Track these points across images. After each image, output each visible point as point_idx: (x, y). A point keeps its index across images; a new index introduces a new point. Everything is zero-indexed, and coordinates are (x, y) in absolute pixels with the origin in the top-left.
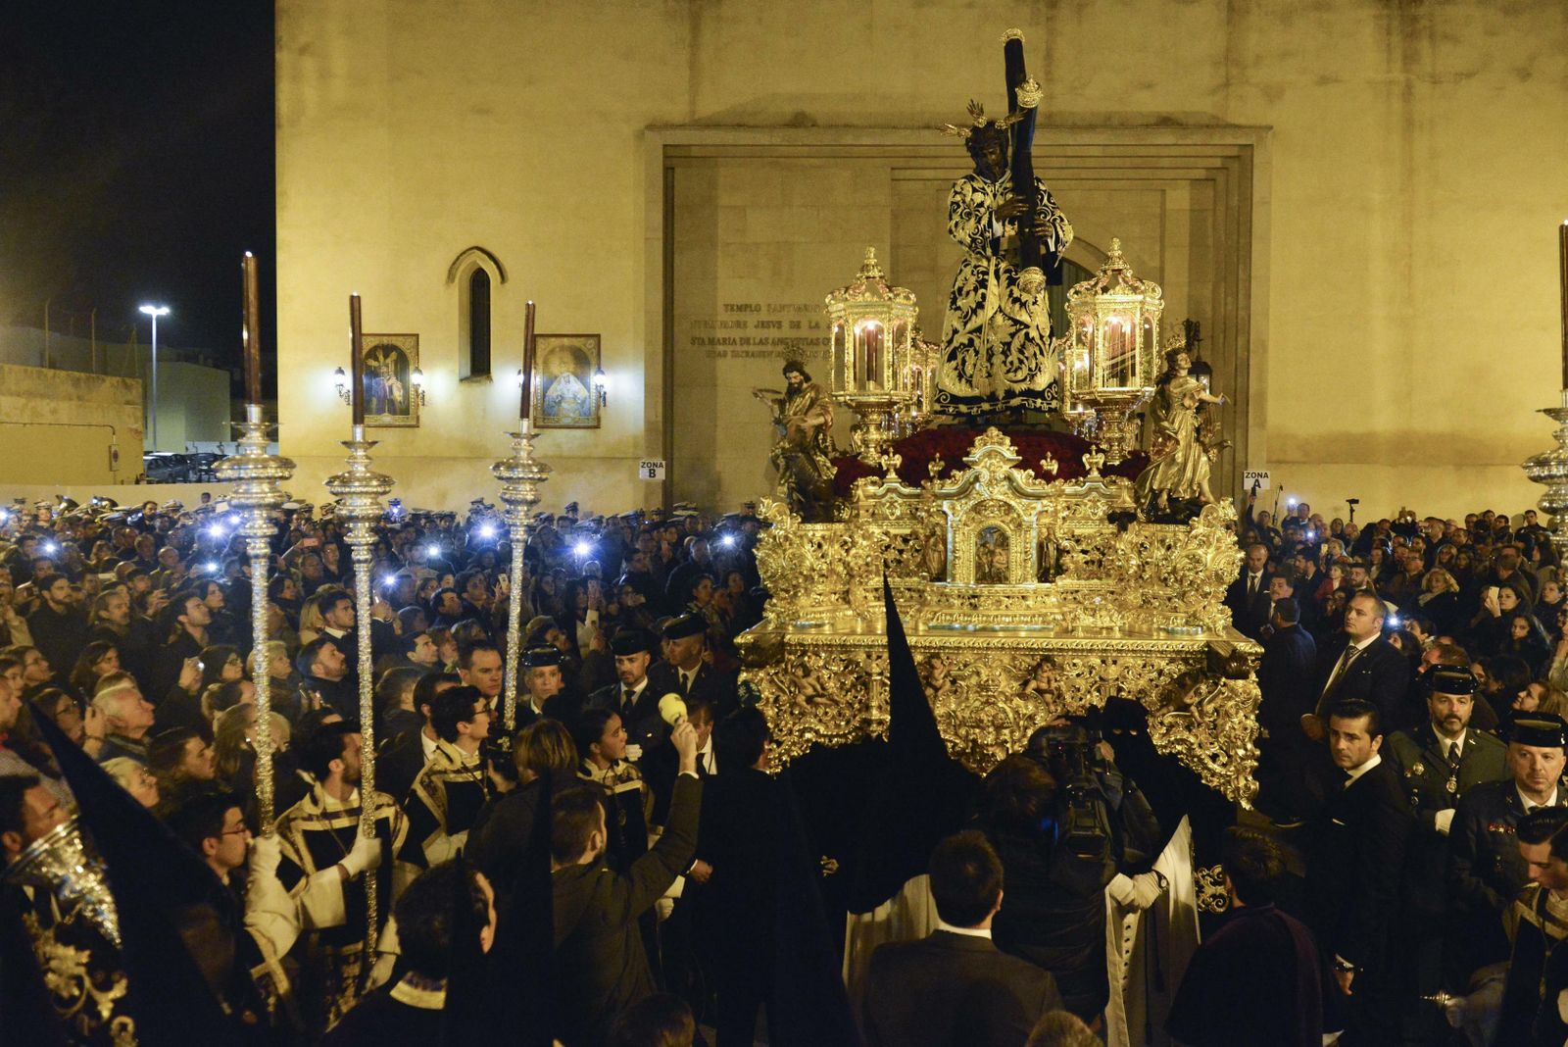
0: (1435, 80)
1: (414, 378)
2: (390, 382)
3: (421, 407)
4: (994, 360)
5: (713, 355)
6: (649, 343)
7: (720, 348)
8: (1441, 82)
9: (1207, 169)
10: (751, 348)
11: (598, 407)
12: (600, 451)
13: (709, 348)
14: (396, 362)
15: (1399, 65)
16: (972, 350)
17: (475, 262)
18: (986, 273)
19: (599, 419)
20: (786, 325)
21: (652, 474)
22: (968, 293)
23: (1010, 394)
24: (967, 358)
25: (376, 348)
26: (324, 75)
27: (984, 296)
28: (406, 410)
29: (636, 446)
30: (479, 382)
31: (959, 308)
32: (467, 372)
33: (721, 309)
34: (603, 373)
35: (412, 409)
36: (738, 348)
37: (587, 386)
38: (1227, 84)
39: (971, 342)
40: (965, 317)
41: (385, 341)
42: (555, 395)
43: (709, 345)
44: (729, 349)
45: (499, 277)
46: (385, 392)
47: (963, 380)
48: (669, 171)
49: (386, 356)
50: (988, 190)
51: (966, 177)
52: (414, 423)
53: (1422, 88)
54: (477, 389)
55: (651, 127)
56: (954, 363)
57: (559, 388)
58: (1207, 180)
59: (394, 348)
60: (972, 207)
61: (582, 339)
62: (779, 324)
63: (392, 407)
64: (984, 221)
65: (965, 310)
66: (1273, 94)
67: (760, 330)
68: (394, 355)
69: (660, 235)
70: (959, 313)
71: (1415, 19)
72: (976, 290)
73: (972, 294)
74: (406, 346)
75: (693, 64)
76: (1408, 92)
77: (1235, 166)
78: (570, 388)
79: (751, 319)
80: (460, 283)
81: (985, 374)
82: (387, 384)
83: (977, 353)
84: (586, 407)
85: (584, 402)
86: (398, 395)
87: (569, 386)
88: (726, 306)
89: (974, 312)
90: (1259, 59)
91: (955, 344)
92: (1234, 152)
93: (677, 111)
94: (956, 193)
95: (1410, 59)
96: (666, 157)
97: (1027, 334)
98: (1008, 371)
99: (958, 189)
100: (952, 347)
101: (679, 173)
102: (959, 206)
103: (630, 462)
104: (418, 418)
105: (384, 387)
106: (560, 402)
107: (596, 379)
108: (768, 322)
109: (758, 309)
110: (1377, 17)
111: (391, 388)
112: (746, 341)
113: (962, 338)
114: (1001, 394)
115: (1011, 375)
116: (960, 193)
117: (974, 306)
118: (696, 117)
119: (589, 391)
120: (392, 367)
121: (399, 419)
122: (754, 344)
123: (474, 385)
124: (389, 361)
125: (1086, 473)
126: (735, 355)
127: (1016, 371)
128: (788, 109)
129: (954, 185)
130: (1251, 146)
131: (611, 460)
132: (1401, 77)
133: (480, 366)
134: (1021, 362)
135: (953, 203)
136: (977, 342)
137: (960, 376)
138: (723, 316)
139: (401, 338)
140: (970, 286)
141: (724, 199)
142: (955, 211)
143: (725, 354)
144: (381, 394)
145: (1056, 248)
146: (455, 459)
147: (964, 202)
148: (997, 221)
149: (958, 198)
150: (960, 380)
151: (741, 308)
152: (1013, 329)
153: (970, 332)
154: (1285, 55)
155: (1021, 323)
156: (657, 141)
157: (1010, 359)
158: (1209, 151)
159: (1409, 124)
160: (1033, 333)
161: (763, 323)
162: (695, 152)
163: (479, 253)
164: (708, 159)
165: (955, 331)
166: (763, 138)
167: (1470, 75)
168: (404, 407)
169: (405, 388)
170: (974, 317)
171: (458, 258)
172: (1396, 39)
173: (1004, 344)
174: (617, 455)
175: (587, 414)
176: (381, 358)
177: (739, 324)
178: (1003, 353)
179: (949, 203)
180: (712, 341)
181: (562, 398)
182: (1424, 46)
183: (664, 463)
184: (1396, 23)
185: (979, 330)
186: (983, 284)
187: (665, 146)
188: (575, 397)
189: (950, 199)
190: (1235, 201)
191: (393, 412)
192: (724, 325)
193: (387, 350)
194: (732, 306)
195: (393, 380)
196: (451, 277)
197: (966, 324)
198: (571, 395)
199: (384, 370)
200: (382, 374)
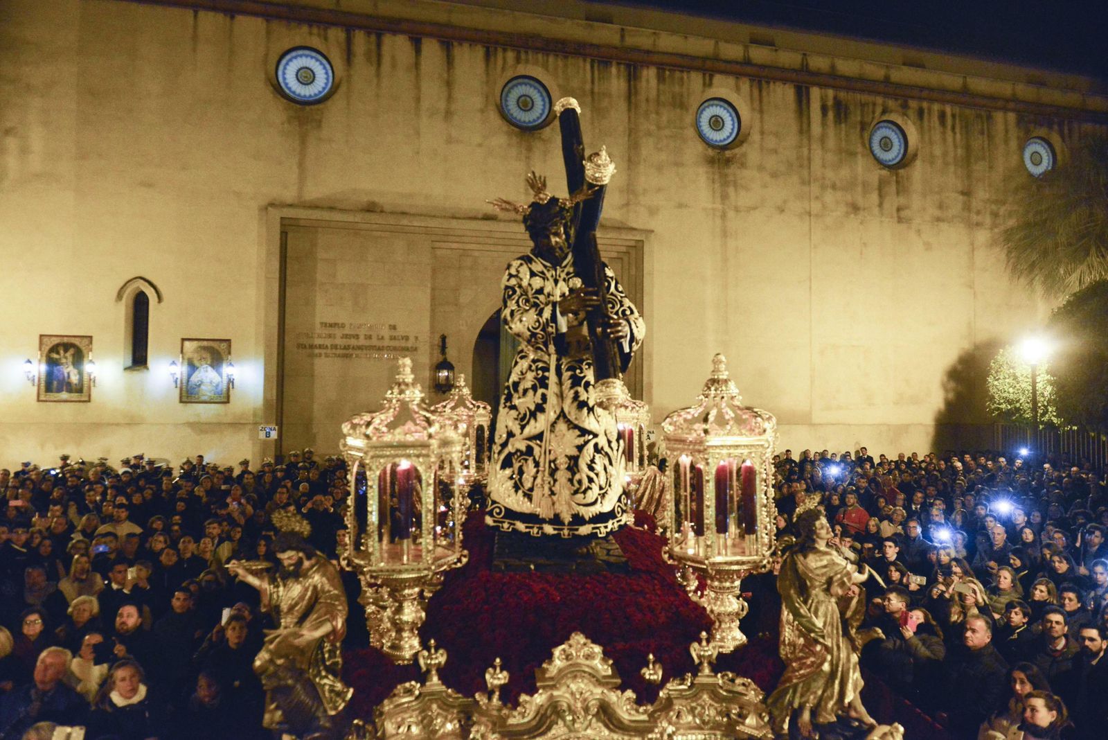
0: (737, 210)
1: (88, 368)
2: (68, 370)
3: (92, 388)
4: (558, 475)
5: (312, 356)
6: (267, 346)
7: (317, 351)
8: (740, 211)
9: (618, 252)
10: (338, 352)
11: (228, 389)
12: (228, 420)
13: (309, 351)
14: (73, 355)
15: (718, 200)
16: (531, 459)
17: (138, 287)
18: (546, 369)
19: (228, 397)
20: (362, 337)
21: (268, 435)
22: (525, 391)
23: (578, 520)
24: (525, 468)
25: (58, 345)
26: (24, 151)
27: (544, 397)
28: (81, 391)
29: (255, 415)
30: (138, 370)
31: (514, 407)
32: (129, 363)
33: (318, 326)
34: (233, 366)
35: (85, 389)
36: (329, 351)
37: (220, 375)
38: (627, 204)
39: (530, 451)
40: (522, 419)
41: (65, 340)
42: (196, 380)
43: (310, 349)
44: (323, 351)
45: (156, 299)
46: (64, 377)
47: (520, 492)
48: (284, 235)
49: (66, 351)
50: (548, 275)
51: (521, 258)
52: (86, 399)
53: (731, 214)
54: (137, 376)
55: (272, 205)
56: (508, 472)
57: (199, 376)
58: (618, 258)
59: (73, 345)
60: (530, 293)
61: (218, 343)
62: (357, 337)
63: (70, 388)
64: (547, 313)
65: (522, 412)
66: (653, 211)
67: (344, 340)
68: (72, 351)
69: (277, 275)
70: (514, 413)
71: (726, 175)
72: (534, 388)
73: (531, 393)
74: (81, 344)
75: (301, 165)
76: (724, 216)
77: (633, 252)
78: (208, 377)
79: (338, 332)
80: (126, 302)
81: (547, 491)
82: (66, 372)
83: (537, 464)
84: (220, 388)
85: (217, 385)
86: (74, 379)
87: (207, 374)
88: (322, 323)
89: (533, 415)
90: (645, 190)
91: (510, 448)
92: (633, 243)
93: (289, 195)
94: (511, 276)
95: (724, 197)
96: (282, 225)
97: (596, 445)
98: (576, 492)
99: (513, 271)
100: (506, 452)
101: (290, 235)
102: (515, 292)
103: (250, 427)
104: (90, 396)
105: (63, 374)
106: (199, 386)
107: (227, 370)
108: (350, 335)
109: (343, 326)
110: (707, 173)
111: (69, 374)
112: (335, 347)
113: (519, 444)
114: (567, 518)
115: (580, 496)
116: (516, 276)
117: (533, 408)
118: (303, 199)
119: (221, 377)
120: (70, 359)
121: (75, 396)
122: (341, 349)
123: (135, 372)
124: (68, 354)
125: (696, 670)
126: (327, 356)
127: (585, 492)
128: (365, 199)
129: (509, 267)
130: (643, 241)
131: (236, 425)
132: (720, 207)
133: (139, 359)
134: (591, 480)
135: (507, 287)
136: (537, 450)
137: (517, 487)
138: (318, 330)
139: (77, 339)
140: (528, 384)
141: (321, 254)
142: (510, 297)
143: (320, 355)
144: (61, 378)
145: (631, 347)
146: (117, 425)
147: (520, 286)
148: (563, 314)
149: (513, 282)
150: (516, 491)
151: (331, 325)
152: (581, 441)
153: (529, 439)
154: (659, 190)
155: (590, 432)
156: (276, 215)
157: (577, 477)
158: (620, 243)
159: (725, 234)
160: (602, 441)
161: (347, 335)
162: (302, 223)
163: (142, 281)
164: (312, 228)
165: (510, 435)
166: (349, 218)
167: (755, 208)
168: (78, 387)
169: (81, 374)
170: (532, 421)
171: (125, 284)
172: (717, 185)
173: (570, 458)
174: (241, 422)
175: (220, 394)
176: (62, 352)
177: (330, 336)
178: (569, 469)
179: (503, 287)
180: (312, 347)
181: (202, 382)
182: (731, 190)
183: (277, 428)
184: (716, 177)
185: (539, 437)
186: (543, 382)
187: (282, 218)
188: (211, 382)
189: (504, 281)
190: (633, 272)
191: (70, 391)
192: (320, 336)
193: (67, 347)
194: (326, 324)
195: (71, 368)
196: (119, 296)
197: (523, 428)
198: (208, 381)
199: (64, 361)
200: (62, 364)
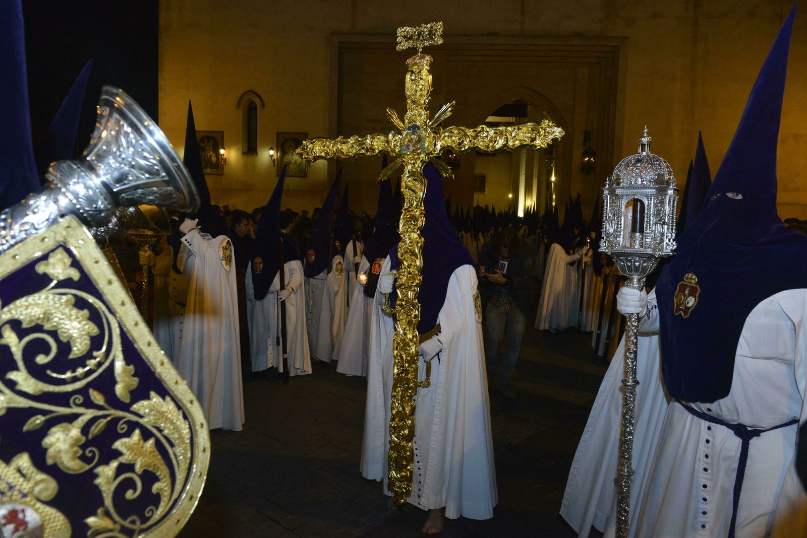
0: (709, 17)
2: (210, 154)
3: (224, 166)
9: (597, 58)
12: (307, 188)
14: (213, 144)
15: (691, 9)
17: (250, 98)
25: (204, 138)
26: (181, 8)
28: (218, 168)
29: (324, 185)
30: (252, 154)
32: (246, 149)
33: (364, 121)
35: (220, 167)
38: (608, 17)
41: (208, 134)
42: (286, 161)
45: (261, 106)
46: (208, 158)
48: (341, 55)
52: (220, 173)
53: (703, 21)
54: (251, 158)
55: (333, 33)
57: (288, 158)
58: (597, 63)
59: (212, 138)
63: (211, 165)
66: (630, 22)
68: (212, 141)
69: (336, 85)
75: (354, 4)
76: (695, 23)
77: (610, 56)
79: (378, 126)
80: (243, 108)
84: (301, 167)
85: (300, 164)
86: (214, 159)
87: (293, 157)
88: (367, 120)
90: (624, 5)
92: (610, 49)
93: (345, 27)
95: (697, 6)
96: (340, 48)
101: (345, 56)
103: (321, 193)
104: (223, 171)
105: (208, 156)
106: (289, 164)
109: (381, 121)
111: (210, 156)
118: (355, 30)
119: (302, 160)
120: (211, 147)
123: (249, 156)
124: (210, 144)
130: (619, 46)
131: (312, 192)
132: (693, 15)
133: (252, 147)
138: (365, 124)
141: (367, 69)
144: (206, 159)
146: (239, 190)
151: (373, 121)
154: (636, 3)
156: (336, 40)
158: (598, 49)
159: (695, 38)
161: (384, 128)
162: (353, 46)
163: (252, 93)
164: (360, 49)
166: (386, 40)
167: (726, 15)
168: (216, 165)
169: (217, 156)
171: (242, 96)
174: (314, 190)
175: (301, 170)
176: (206, 142)
177: (373, 129)
181: (290, 162)
187: (339, 43)
188: (296, 162)
190: (610, 73)
191: (212, 168)
192: (366, 128)
193: (209, 138)
194: (370, 120)
195: (211, 153)
196: (239, 105)
198: (294, 161)
199: (207, 148)
200: (206, 150)
